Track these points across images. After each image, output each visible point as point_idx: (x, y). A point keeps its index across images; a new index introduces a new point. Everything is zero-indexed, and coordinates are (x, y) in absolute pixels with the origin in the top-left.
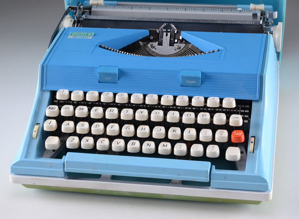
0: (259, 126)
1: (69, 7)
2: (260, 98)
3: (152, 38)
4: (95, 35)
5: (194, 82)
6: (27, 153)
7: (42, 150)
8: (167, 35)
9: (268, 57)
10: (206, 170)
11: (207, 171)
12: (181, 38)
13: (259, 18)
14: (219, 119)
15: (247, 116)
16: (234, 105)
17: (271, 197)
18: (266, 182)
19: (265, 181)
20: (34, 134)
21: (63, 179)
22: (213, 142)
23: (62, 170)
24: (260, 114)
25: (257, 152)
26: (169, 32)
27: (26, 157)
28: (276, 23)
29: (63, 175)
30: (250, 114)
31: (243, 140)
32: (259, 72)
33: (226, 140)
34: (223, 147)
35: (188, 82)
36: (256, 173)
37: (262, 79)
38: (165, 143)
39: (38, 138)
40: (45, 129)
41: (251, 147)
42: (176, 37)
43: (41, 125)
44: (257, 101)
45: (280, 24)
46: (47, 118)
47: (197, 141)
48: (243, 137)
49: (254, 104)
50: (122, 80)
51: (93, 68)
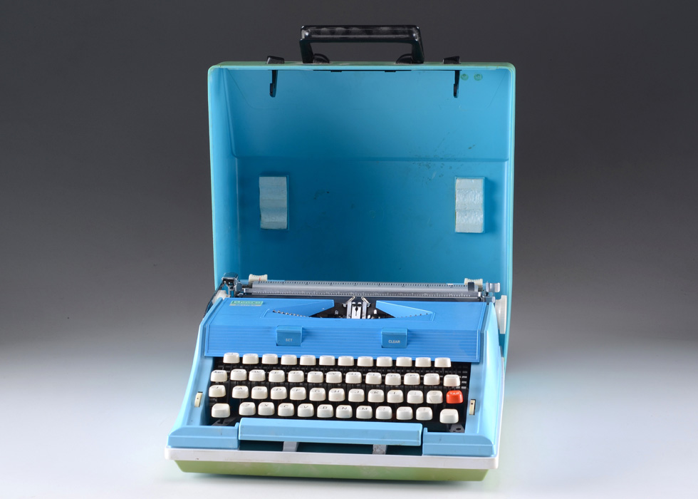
0: (480, 389)
1: (224, 280)
2: (480, 361)
3: (337, 313)
4: (264, 304)
5: (399, 342)
6: (190, 419)
7: (208, 420)
8: (357, 309)
9: (489, 322)
10: (416, 430)
11: (418, 432)
12: (375, 312)
13: (476, 290)
14: (430, 379)
15: (465, 382)
16: (449, 365)
17: (497, 466)
18: (490, 443)
19: (488, 442)
20: (197, 401)
21: (237, 451)
22: (424, 404)
23: (236, 438)
24: (481, 377)
25: (479, 414)
26: (360, 305)
27: (188, 424)
28: (498, 296)
29: (236, 445)
30: (469, 375)
31: (461, 400)
32: (479, 328)
33: (440, 401)
34: (437, 409)
35: (390, 341)
36: (478, 432)
37: (482, 336)
38: (365, 407)
39: (202, 407)
40: (211, 395)
41: (470, 409)
42: (369, 312)
43: (204, 393)
44: (477, 363)
45: (504, 298)
46: (212, 383)
47: (405, 404)
48: (461, 396)
49: (473, 367)
50: (306, 343)
51: (270, 328)
